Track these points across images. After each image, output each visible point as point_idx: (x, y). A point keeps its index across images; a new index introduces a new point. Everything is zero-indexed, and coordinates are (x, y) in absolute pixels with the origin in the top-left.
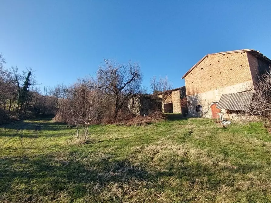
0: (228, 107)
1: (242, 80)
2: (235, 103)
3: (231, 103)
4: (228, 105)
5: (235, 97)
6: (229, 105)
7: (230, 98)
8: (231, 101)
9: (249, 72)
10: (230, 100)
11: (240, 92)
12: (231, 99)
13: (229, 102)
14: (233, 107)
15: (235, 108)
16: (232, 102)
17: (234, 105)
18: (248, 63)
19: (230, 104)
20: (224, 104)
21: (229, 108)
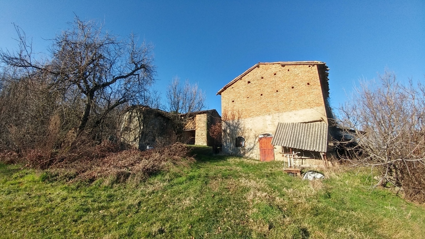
0: (292, 143)
1: (309, 104)
2: (301, 139)
3: (296, 138)
4: (290, 140)
5: (299, 129)
6: (292, 141)
7: (292, 129)
8: (294, 135)
9: (319, 94)
10: (292, 132)
11: (306, 123)
12: (294, 132)
13: (291, 135)
14: (300, 143)
15: (302, 146)
16: (296, 136)
17: (300, 142)
18: (319, 81)
19: (293, 139)
20: (283, 139)
21: (294, 146)
